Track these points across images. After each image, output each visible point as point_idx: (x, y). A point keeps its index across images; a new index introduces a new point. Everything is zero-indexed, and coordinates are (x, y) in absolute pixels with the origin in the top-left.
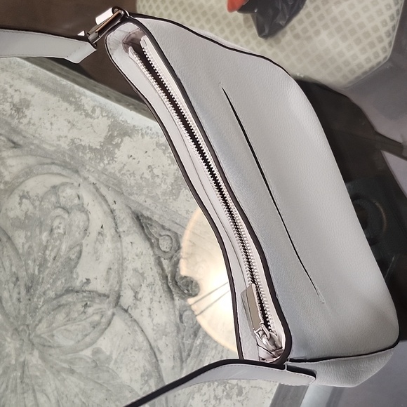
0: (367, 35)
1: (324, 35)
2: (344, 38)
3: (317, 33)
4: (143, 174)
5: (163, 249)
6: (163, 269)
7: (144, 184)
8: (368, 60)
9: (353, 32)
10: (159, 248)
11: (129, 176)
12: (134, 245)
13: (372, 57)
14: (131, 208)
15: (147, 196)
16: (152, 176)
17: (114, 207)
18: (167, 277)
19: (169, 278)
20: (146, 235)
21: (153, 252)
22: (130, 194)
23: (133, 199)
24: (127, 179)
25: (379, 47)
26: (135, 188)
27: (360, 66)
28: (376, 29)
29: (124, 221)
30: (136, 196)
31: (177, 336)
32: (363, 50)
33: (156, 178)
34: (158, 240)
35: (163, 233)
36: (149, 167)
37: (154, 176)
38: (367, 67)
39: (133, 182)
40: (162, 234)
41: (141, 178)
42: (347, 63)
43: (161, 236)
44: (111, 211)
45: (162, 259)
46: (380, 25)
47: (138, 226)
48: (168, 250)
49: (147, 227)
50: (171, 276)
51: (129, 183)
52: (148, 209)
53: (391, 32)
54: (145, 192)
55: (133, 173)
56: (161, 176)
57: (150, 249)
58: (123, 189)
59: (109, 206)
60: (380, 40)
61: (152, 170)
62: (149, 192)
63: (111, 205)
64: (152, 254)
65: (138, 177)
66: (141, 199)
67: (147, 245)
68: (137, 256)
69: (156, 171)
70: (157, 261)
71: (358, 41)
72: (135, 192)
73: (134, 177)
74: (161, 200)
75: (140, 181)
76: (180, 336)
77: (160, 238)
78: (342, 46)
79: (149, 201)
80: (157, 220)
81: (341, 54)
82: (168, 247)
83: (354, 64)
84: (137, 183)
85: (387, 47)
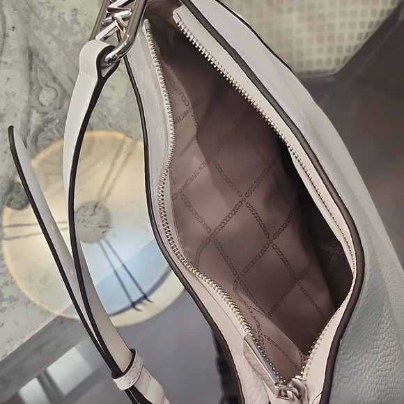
0: (331, 38)
1: (295, 15)
2: (311, 29)
3: (290, 10)
4: (64, 13)
5: (42, 99)
6: (29, 121)
7: (59, 24)
8: (319, 62)
9: (321, 28)
10: (38, 98)
11: (46, 8)
12: (9, 82)
13: (324, 61)
14: (28, 43)
15: (55, 38)
16: (72, 21)
17: (10, 33)
18: (29, 131)
19: (31, 132)
20: (30, 77)
21: (29, 99)
22: (36, 27)
23: (37, 34)
24: (42, 10)
25: (335, 56)
26: (46, 24)
27: (309, 63)
28: (341, 38)
29: (13, 53)
30: (42, 32)
31: (6, 195)
32: (320, 50)
33: (76, 25)
34: (41, 88)
35: (52, 84)
36: (75, 10)
37: (74, 21)
38: (315, 68)
39: (47, 16)
40: (49, 84)
41: (59, 17)
42: (300, 53)
43: (47, 85)
44: (4, 35)
45: (34, 111)
46: (346, 36)
47: (27, 64)
48: (46, 103)
49: (36, 70)
50: (35, 132)
51: (42, 15)
52: (47, 52)
53: (352, 49)
54: (56, 32)
55: (53, 8)
56: (82, 25)
57: (26, 94)
58: (32, 19)
59: (5, 29)
60: (340, 49)
61: (76, 15)
62: (60, 34)
63: (7, 29)
64: (26, 99)
65: (56, 14)
66: (46, 38)
67: (26, 87)
68: (7, 94)
69: (79, 18)
70: (28, 109)
71: (321, 39)
72: (43, 28)
73: (52, 12)
74: (69, 50)
75: (56, 19)
76: (9, 196)
77: (45, 88)
78: (305, 35)
79: (54, 45)
80: (52, 68)
81: (300, 42)
82: (49, 100)
83: (306, 58)
84: (50, 19)
85: (341, 60)
